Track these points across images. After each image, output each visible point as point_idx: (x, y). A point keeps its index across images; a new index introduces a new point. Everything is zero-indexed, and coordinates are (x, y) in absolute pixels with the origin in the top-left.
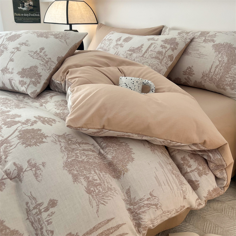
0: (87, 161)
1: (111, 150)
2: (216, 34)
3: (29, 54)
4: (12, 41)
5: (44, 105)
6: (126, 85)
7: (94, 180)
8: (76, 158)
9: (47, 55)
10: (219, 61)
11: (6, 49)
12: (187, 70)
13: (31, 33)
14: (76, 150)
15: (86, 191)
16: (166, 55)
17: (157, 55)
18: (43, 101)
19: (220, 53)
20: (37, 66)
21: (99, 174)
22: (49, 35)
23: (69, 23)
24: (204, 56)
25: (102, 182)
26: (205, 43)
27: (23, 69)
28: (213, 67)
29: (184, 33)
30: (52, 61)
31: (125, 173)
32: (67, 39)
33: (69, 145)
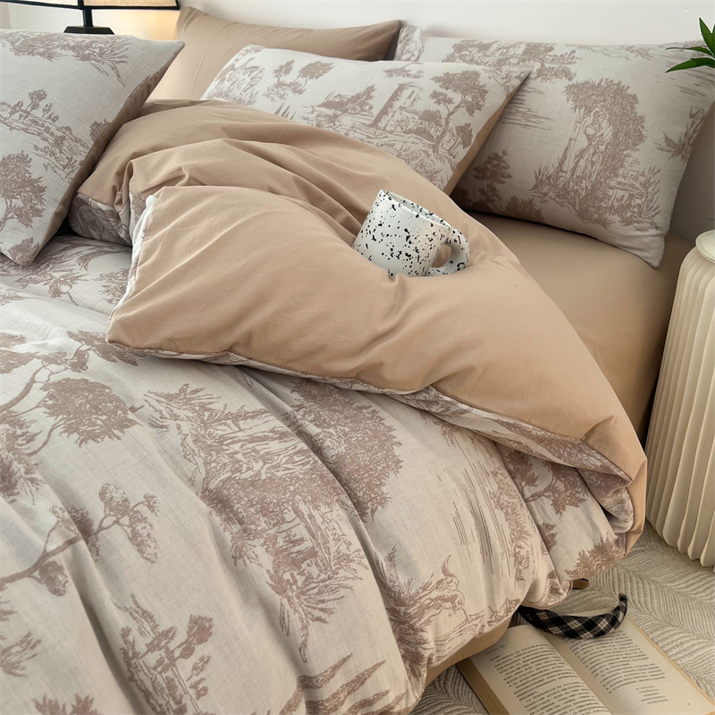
0: (269, 475)
1: (333, 436)
2: (574, 52)
5: (64, 288)
8: (233, 472)
9: (57, 118)
10: (588, 136)
12: (488, 163)
14: (231, 443)
18: (57, 275)
19: (590, 112)
20: (25, 154)
21: (311, 517)
22: (55, 48)
23: (85, 4)
24: (542, 120)
25: (319, 541)
26: (541, 81)
28: (568, 154)
29: (471, 46)
30: (76, 138)
31: (376, 508)
32: (120, 62)
33: (205, 425)
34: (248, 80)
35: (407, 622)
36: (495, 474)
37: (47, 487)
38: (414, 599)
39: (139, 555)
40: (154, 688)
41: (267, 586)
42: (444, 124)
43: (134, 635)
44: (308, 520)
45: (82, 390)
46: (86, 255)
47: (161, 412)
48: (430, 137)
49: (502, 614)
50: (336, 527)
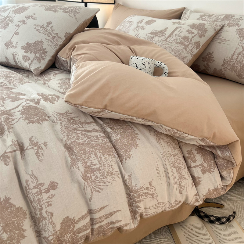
0: (88, 142)
2: (242, 17)
3: (35, 28)
4: (18, 14)
5: (47, 82)
6: (137, 66)
7: (92, 165)
8: (76, 139)
9: (54, 30)
10: (243, 47)
11: (12, 21)
12: (207, 56)
13: (39, 6)
14: (78, 131)
15: (82, 178)
18: (46, 78)
20: (42, 41)
21: (100, 157)
22: (57, 9)
23: (84, 1)
24: (227, 41)
25: (102, 166)
26: (228, 27)
27: (28, 44)
28: (235, 54)
29: (206, 15)
30: (59, 37)
31: (127, 159)
32: (77, 14)
33: (70, 124)
34: (128, 25)
35: (133, 199)
36: (174, 156)
37: (13, 134)
38: (136, 191)
39: (37, 159)
40: (34, 200)
41: (80, 176)
42: (190, 41)
43: (30, 182)
44: (99, 159)
45: (34, 109)
46: (57, 73)
47: (56, 118)
48: (184, 45)
49: (174, 205)
50: (110, 162)
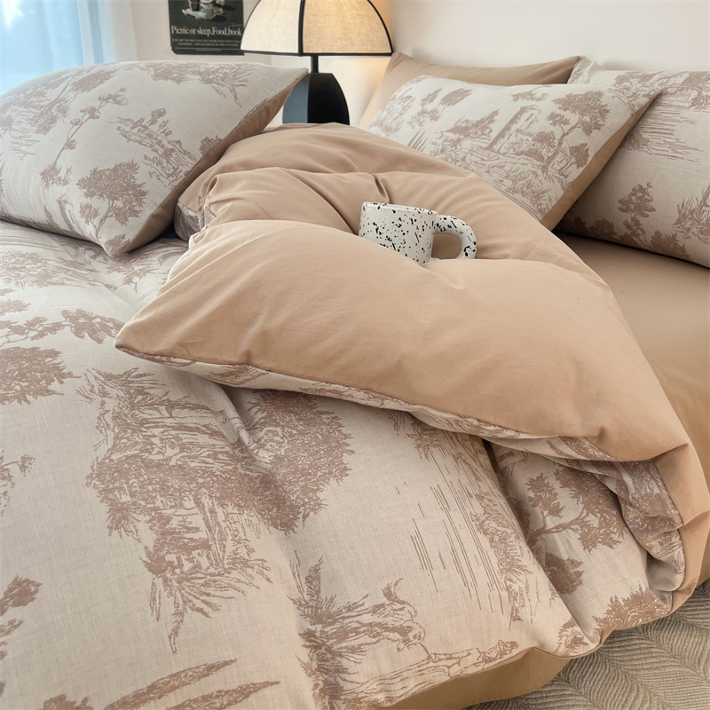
0: (179, 463)
1: (278, 435)
3: (119, 128)
4: (84, 91)
6: (377, 229)
7: (186, 528)
8: (142, 451)
9: (170, 132)
11: (64, 111)
12: (633, 195)
13: (142, 69)
14: (153, 427)
15: (147, 564)
16: (565, 145)
17: (534, 145)
20: (135, 162)
21: (213, 511)
22: (186, 74)
23: (305, 51)
24: (690, 151)
25: (216, 536)
26: (694, 110)
27: (94, 172)
29: (633, 77)
30: (185, 151)
31: (308, 514)
32: (240, 85)
33: (133, 406)
38: (334, 618)
44: (208, 514)
47: (93, 387)
48: (541, 158)
